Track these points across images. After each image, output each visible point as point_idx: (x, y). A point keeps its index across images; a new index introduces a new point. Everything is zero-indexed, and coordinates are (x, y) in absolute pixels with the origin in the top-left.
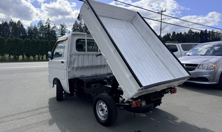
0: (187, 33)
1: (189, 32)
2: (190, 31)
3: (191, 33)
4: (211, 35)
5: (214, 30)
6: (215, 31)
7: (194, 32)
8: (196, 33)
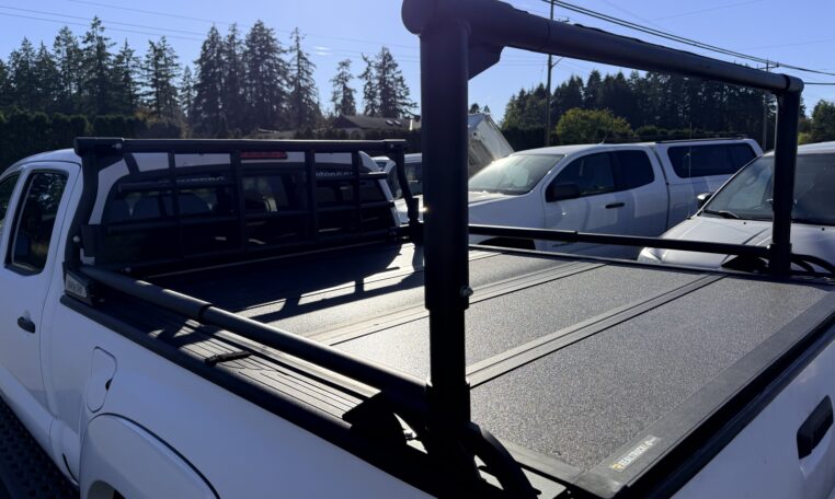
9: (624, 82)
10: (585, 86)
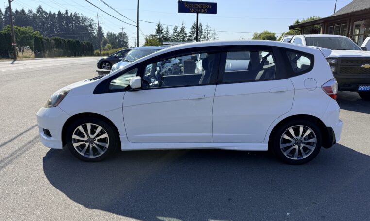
0: (35, 11)
1: (38, 11)
2: (40, 9)
3: (41, 13)
4: (74, 21)
5: (77, 13)
6: (80, 15)
7: (46, 13)
8: (50, 13)
9: (25, 14)
10: (4, 13)
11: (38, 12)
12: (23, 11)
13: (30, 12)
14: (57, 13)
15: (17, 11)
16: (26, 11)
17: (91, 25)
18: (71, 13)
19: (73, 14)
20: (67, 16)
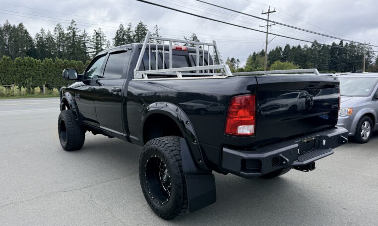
0: (310, 46)
3: (315, 47)
4: (349, 51)
5: (354, 42)
6: (357, 44)
7: (320, 45)
8: (324, 45)
9: (301, 49)
10: (283, 51)
11: (312, 46)
12: (299, 46)
13: (306, 47)
14: (331, 44)
15: (294, 48)
16: (302, 47)
17: (368, 53)
18: (347, 43)
19: (349, 43)
20: (342, 46)
